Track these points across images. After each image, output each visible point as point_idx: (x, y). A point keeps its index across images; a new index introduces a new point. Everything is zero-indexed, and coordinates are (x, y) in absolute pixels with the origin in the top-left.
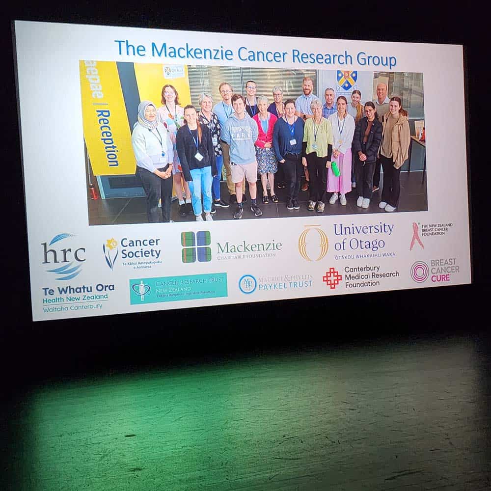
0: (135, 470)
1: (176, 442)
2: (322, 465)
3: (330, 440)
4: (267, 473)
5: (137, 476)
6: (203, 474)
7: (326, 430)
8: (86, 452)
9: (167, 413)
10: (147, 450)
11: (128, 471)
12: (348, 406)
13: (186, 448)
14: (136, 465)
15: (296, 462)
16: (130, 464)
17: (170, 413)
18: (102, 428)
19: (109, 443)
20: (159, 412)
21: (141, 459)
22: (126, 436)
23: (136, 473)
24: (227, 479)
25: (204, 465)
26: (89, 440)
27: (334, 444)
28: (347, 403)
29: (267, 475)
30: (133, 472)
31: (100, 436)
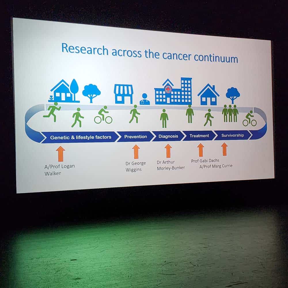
0: (76, 279)
1: (101, 264)
2: (188, 278)
3: (193, 264)
4: (155, 282)
5: (78, 282)
6: (117, 282)
7: (190, 259)
8: (47, 269)
9: (96, 248)
10: (84, 268)
11: (72, 280)
12: (204, 246)
13: (107, 267)
14: (77, 276)
15: (173, 276)
16: (74, 276)
17: (98, 248)
18: (57, 255)
19: (61, 264)
20: (91, 247)
21: (80, 273)
22: (71, 260)
23: (77, 281)
24: (132, 285)
25: (117, 277)
26: (49, 262)
27: (195, 266)
28: (202, 244)
29: (155, 283)
30: (75, 280)
31: (55, 260)
